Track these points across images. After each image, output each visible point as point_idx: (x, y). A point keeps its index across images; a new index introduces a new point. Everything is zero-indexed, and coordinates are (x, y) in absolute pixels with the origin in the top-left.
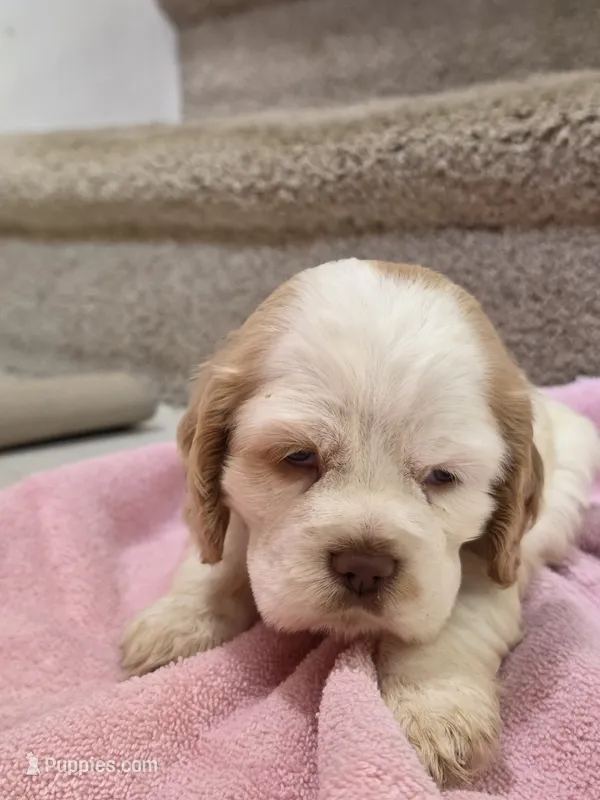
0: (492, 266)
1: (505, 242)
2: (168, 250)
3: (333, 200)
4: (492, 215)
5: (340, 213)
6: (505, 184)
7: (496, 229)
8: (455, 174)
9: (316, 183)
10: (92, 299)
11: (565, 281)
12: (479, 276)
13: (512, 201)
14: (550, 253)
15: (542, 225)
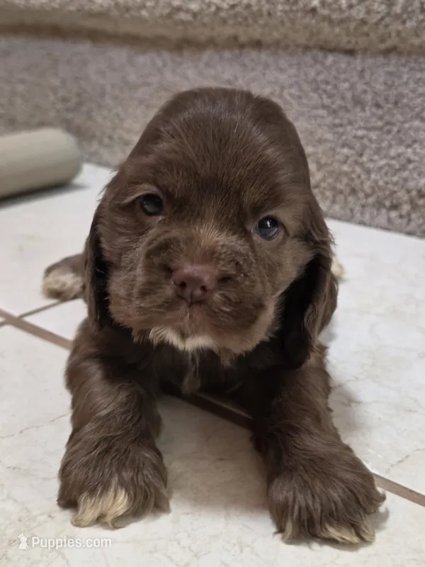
0: (346, 80)
1: (358, 63)
2: (85, 47)
3: (224, 22)
4: (349, 42)
5: (228, 31)
6: (363, 22)
7: (351, 52)
8: (325, 12)
9: (213, 9)
10: (22, 81)
11: (401, 96)
12: (335, 87)
13: (367, 35)
14: (390, 74)
15: (387, 52)
